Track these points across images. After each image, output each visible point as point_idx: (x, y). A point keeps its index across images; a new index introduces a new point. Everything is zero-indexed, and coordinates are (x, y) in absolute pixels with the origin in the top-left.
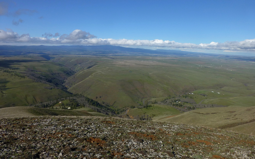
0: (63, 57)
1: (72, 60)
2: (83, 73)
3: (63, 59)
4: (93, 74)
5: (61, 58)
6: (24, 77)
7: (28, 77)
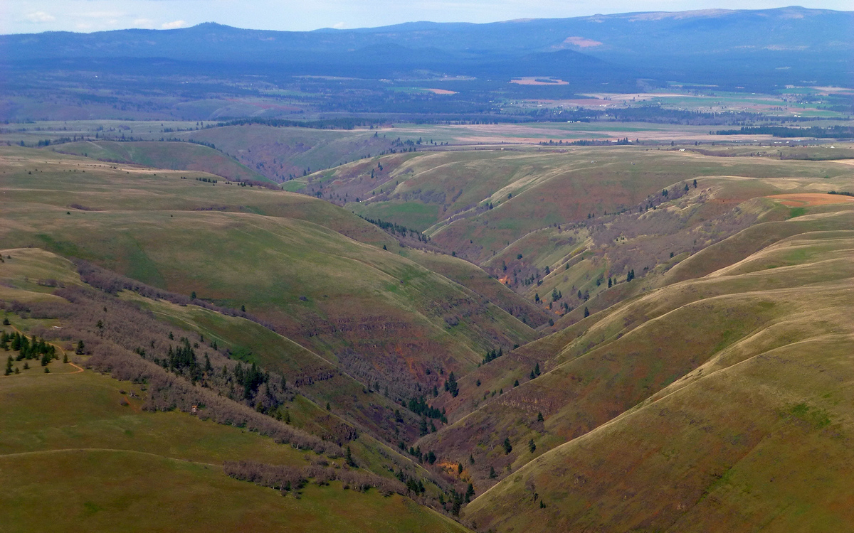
0: (412, 147)
1: (514, 185)
2: (629, 321)
3: (418, 173)
4: (740, 344)
5: (397, 164)
6: (46, 353)
7: (85, 358)
